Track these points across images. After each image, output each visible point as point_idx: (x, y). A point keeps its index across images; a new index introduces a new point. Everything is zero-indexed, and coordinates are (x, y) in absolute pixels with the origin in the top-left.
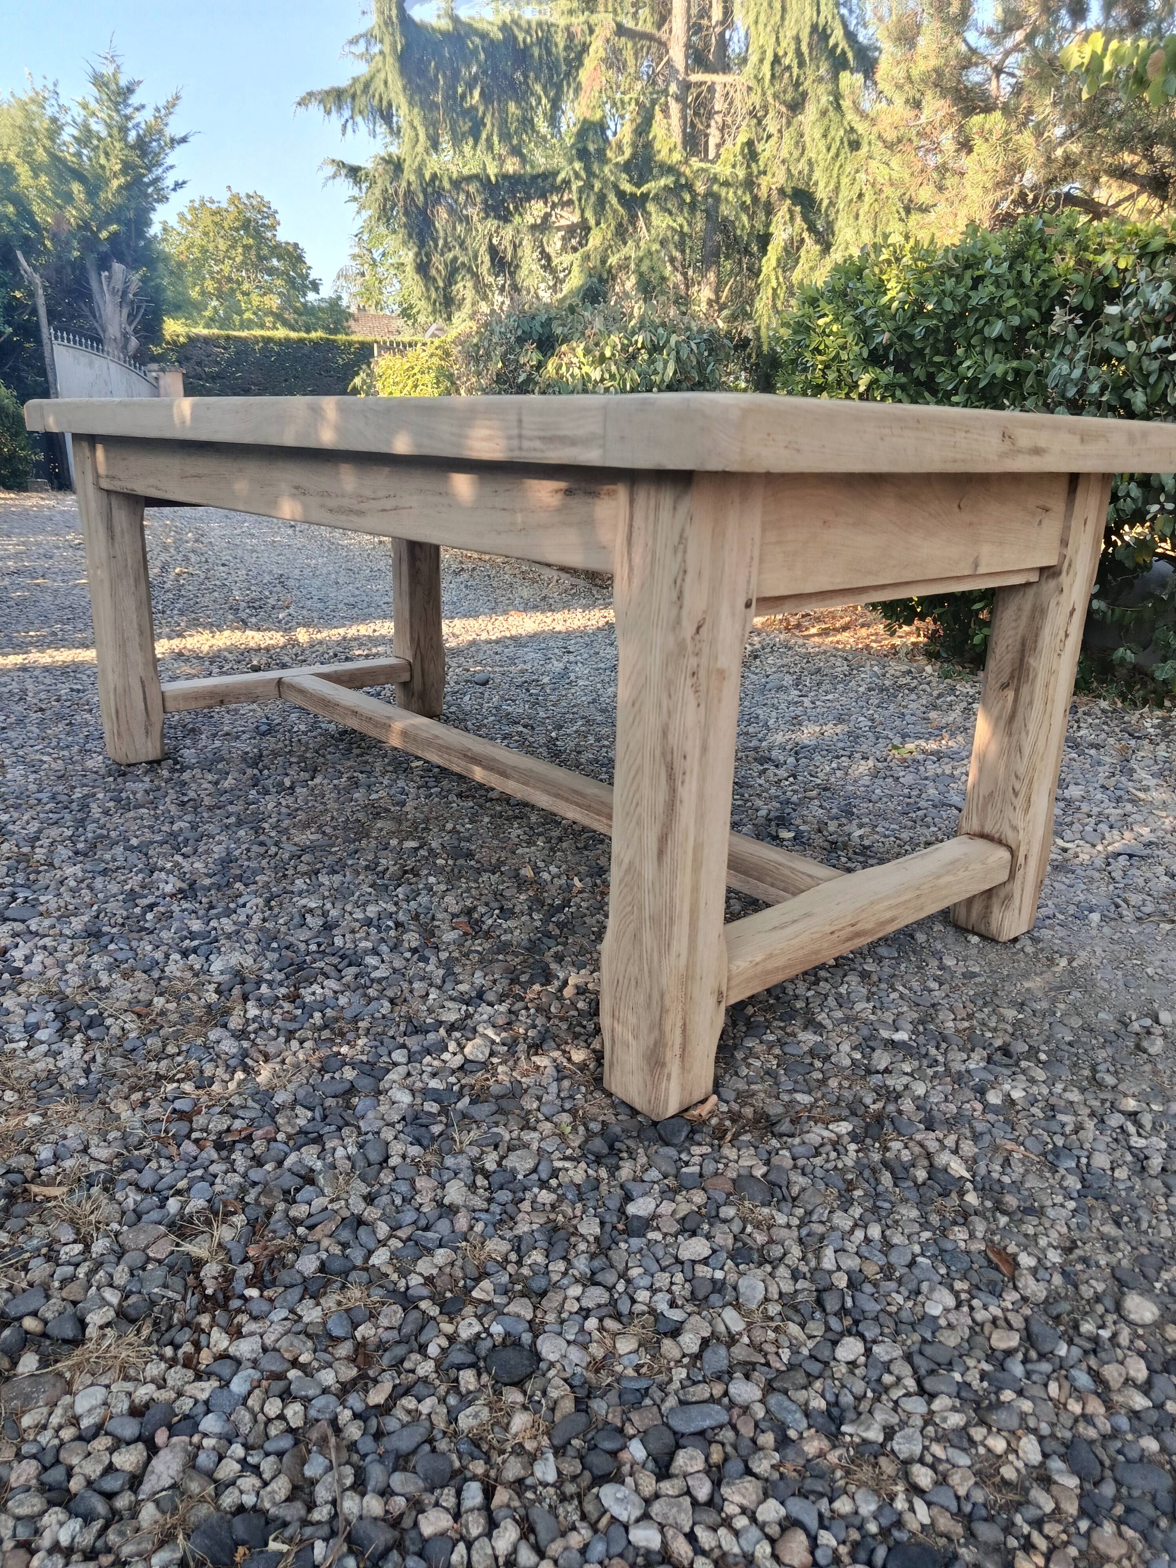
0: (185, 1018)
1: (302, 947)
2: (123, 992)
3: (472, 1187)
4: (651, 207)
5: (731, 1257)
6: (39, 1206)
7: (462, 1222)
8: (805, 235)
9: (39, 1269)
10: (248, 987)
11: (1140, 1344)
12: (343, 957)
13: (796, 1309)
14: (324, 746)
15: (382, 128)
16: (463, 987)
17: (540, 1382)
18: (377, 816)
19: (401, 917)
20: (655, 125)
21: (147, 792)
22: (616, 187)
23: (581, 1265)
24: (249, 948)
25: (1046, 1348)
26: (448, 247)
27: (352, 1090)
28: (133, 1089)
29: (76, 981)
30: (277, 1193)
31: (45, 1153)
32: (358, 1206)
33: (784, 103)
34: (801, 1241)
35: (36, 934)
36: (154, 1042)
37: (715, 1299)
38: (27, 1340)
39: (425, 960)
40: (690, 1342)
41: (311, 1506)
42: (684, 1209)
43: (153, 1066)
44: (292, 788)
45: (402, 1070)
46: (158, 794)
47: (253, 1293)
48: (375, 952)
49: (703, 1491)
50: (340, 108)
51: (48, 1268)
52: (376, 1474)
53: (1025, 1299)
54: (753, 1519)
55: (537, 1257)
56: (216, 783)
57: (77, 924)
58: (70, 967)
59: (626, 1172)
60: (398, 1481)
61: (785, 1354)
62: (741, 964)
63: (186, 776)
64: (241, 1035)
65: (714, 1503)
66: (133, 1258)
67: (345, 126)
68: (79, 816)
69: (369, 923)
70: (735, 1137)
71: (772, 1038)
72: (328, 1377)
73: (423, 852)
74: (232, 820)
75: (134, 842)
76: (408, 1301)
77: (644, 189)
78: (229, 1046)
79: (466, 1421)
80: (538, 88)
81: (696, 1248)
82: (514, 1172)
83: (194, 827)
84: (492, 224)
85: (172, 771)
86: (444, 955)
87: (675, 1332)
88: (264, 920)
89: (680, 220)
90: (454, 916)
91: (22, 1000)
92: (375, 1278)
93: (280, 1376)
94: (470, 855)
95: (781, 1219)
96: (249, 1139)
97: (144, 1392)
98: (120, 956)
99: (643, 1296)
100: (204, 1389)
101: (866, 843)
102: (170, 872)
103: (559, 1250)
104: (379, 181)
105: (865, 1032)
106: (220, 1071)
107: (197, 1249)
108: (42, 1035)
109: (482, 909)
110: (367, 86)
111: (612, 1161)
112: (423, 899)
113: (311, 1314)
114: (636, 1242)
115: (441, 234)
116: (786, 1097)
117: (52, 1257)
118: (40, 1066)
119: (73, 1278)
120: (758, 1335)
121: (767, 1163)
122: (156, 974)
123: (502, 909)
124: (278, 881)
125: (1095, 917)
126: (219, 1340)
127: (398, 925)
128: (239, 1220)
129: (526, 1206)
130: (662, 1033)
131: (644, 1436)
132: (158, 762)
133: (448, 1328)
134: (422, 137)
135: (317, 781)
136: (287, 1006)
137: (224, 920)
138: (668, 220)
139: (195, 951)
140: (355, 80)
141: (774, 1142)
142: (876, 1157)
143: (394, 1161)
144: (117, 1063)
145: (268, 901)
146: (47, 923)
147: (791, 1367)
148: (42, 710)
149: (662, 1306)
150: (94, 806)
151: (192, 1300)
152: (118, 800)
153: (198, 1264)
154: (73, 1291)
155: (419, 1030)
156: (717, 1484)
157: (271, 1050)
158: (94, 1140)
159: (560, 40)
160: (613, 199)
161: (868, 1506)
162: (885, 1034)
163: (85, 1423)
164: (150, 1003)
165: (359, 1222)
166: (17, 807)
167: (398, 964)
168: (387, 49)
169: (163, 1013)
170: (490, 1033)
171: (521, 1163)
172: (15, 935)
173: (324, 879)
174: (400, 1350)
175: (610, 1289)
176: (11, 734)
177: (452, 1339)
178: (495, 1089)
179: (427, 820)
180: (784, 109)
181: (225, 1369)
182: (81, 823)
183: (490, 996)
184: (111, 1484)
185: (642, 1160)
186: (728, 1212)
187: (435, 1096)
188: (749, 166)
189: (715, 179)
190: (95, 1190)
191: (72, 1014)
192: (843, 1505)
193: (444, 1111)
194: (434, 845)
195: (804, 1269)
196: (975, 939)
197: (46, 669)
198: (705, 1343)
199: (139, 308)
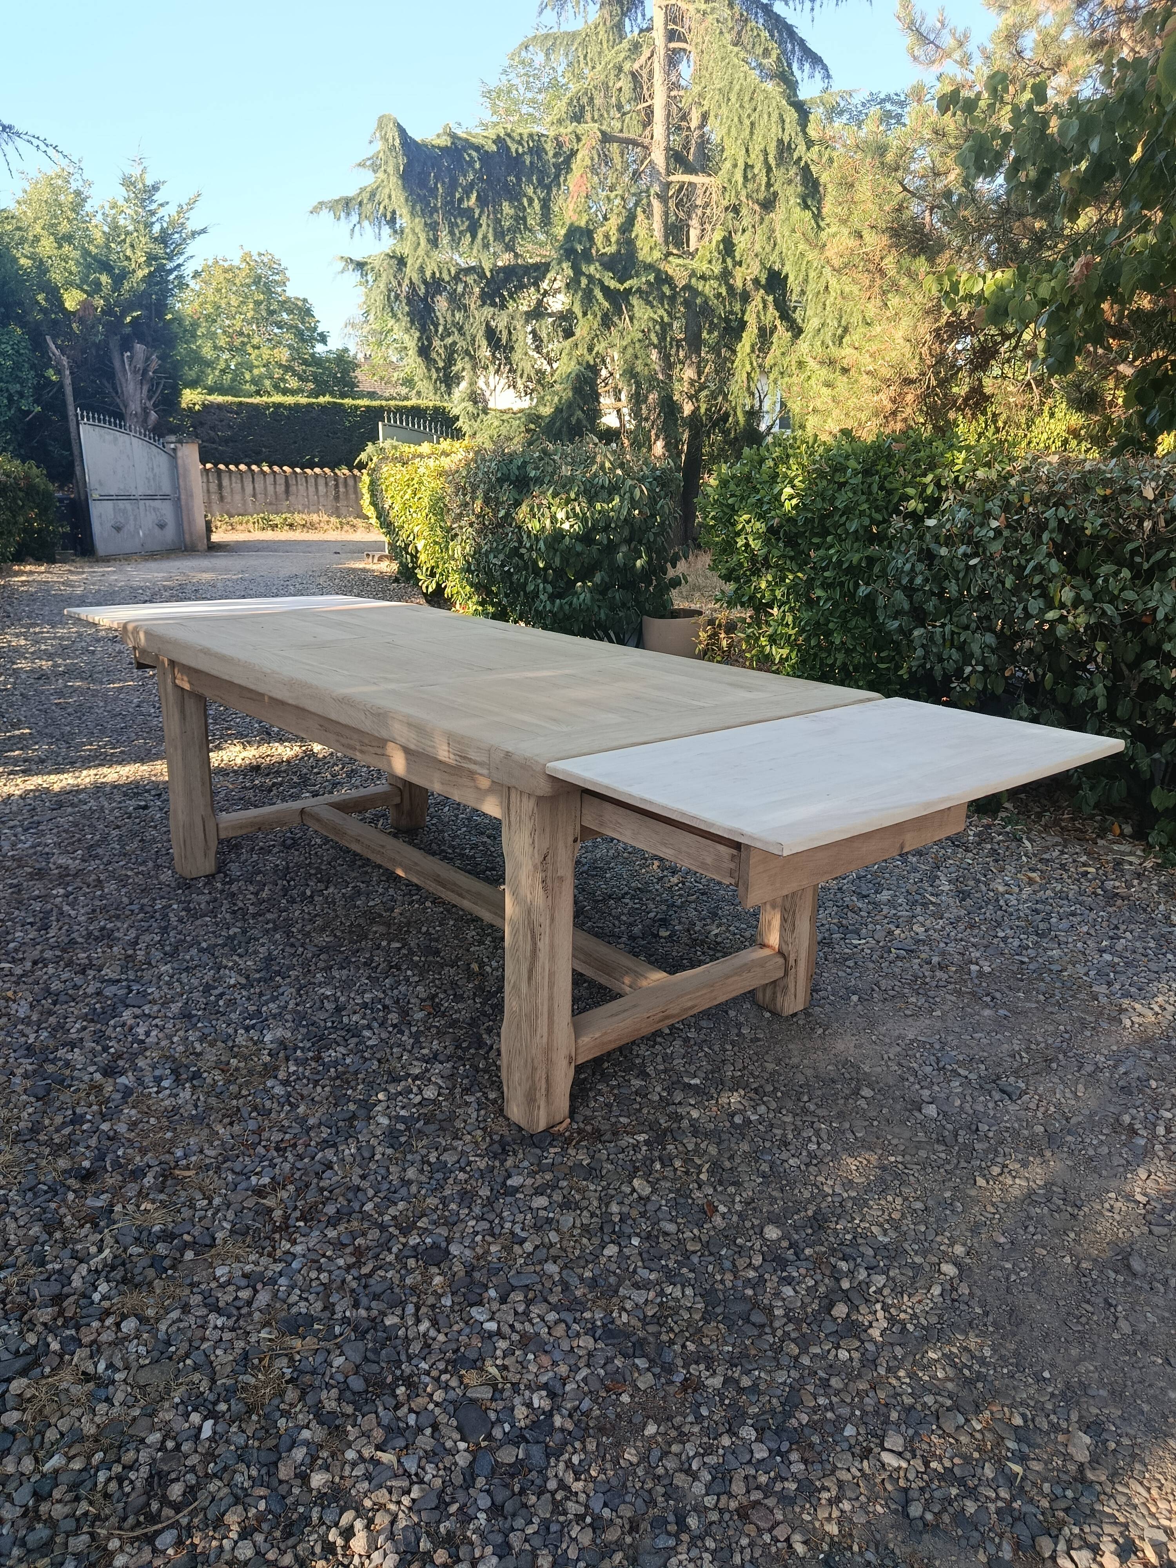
0: (251, 1073)
1: (322, 1023)
2: (211, 1056)
3: (421, 1171)
4: (635, 301)
5: (560, 1206)
6: (181, 1182)
7: (414, 1189)
8: (778, 322)
9: (186, 1213)
10: (289, 1052)
11: (765, 1249)
12: (348, 1031)
13: (588, 1231)
14: (335, 859)
15: (386, 230)
16: (425, 1051)
17: (448, 1263)
18: (373, 921)
19: (387, 1002)
20: (637, 226)
21: (208, 903)
22: (601, 282)
23: (477, 1210)
24: (288, 1025)
25: (714, 1250)
26: (448, 333)
27: (354, 1117)
28: (224, 1116)
29: (181, 1048)
30: (312, 1174)
31: (179, 1153)
32: (356, 1181)
33: (757, 201)
34: (600, 1199)
35: (149, 1016)
36: (233, 1088)
37: (546, 1227)
38: (186, 1245)
39: (402, 1033)
40: (528, 1247)
41: (333, 1313)
42: (539, 1181)
43: (234, 1102)
44: (312, 897)
45: (384, 1104)
46: (216, 904)
47: (302, 1224)
48: (369, 1027)
49: (521, 1308)
50: (348, 214)
51: (191, 1212)
52: (364, 1301)
53: (714, 1227)
54: (543, 1320)
55: (453, 1206)
56: (256, 894)
57: (175, 1008)
58: (175, 1039)
59: (509, 1163)
60: (374, 1304)
61: (577, 1252)
62: (585, 1040)
63: (234, 888)
64: (285, 1083)
65: (526, 1313)
66: (236, 1206)
67: (353, 230)
68: (163, 924)
69: (365, 1005)
70: (578, 1143)
71: (614, 1083)
72: (341, 1262)
73: (404, 951)
74: (271, 925)
75: (204, 945)
76: (383, 1228)
77: (627, 285)
78: (279, 1090)
79: (409, 1281)
80: (530, 191)
81: (542, 1201)
82: (446, 1163)
83: (244, 932)
84: (488, 311)
85: (224, 883)
86: (414, 1029)
87: (522, 1242)
88: (297, 1005)
89: (661, 312)
90: (423, 1000)
91: (149, 1061)
92: (365, 1216)
93: (318, 1261)
94: (437, 953)
95: (592, 1187)
96: (294, 1146)
97: (248, 1268)
98: (206, 1031)
99: (508, 1225)
100: (279, 1267)
101: (719, 939)
102: (231, 969)
103: (466, 1203)
104: (384, 275)
105: (675, 1079)
106: (275, 1105)
107: (269, 1202)
108: (165, 1083)
109: (441, 996)
110: (373, 195)
111: (503, 1157)
112: (403, 988)
113: (332, 1234)
114: (509, 1199)
115: (442, 321)
116: (613, 1120)
117: (192, 1206)
118: (167, 1103)
119: (205, 1217)
120: (565, 1243)
121: (592, 1157)
122: (230, 1044)
123: (455, 995)
124: (305, 975)
125: (855, 998)
126: (286, 1245)
127: (385, 1007)
128: (291, 1188)
129: (451, 1181)
130: (533, 1082)
131: (496, 1287)
132: (213, 876)
133: (403, 1240)
134: (423, 242)
135: (331, 890)
136: (313, 1064)
137: (271, 1005)
138: (650, 312)
139: (253, 1027)
140: (362, 190)
141: (600, 1146)
142: (656, 1154)
143: (377, 1157)
144: (213, 1101)
145: (298, 990)
146: (155, 1008)
147: (579, 1258)
148: (118, 827)
149: (517, 1230)
150: (171, 915)
151: (269, 1228)
152: (187, 910)
153: (270, 1210)
154: (206, 1223)
155: (397, 1080)
156: (528, 1306)
157: (305, 1092)
158: (206, 1146)
159: (550, 148)
160: (598, 294)
161: (599, 1315)
162: (686, 1080)
163: (222, 1280)
164: (228, 1063)
165: (359, 1189)
166: (118, 917)
167: (384, 1035)
168: (391, 170)
169: (237, 1069)
170: (439, 1081)
171: (449, 1158)
172: (136, 1017)
173: (336, 973)
174: (378, 1250)
175: (491, 1222)
176: (100, 851)
177: (404, 1245)
178: (440, 1116)
179: (408, 924)
180: (757, 207)
181: (289, 1258)
182: (165, 930)
183: (441, 1057)
184: (239, 1303)
185: (521, 1156)
186: (564, 1183)
187: (403, 1120)
188: (724, 261)
189: (693, 274)
190: (211, 1173)
191: (182, 1070)
192: (587, 1315)
193: (408, 1129)
194: (412, 944)
195: (598, 1212)
196: (767, 1015)
197: (115, 787)
198: (537, 1247)
199: (158, 384)
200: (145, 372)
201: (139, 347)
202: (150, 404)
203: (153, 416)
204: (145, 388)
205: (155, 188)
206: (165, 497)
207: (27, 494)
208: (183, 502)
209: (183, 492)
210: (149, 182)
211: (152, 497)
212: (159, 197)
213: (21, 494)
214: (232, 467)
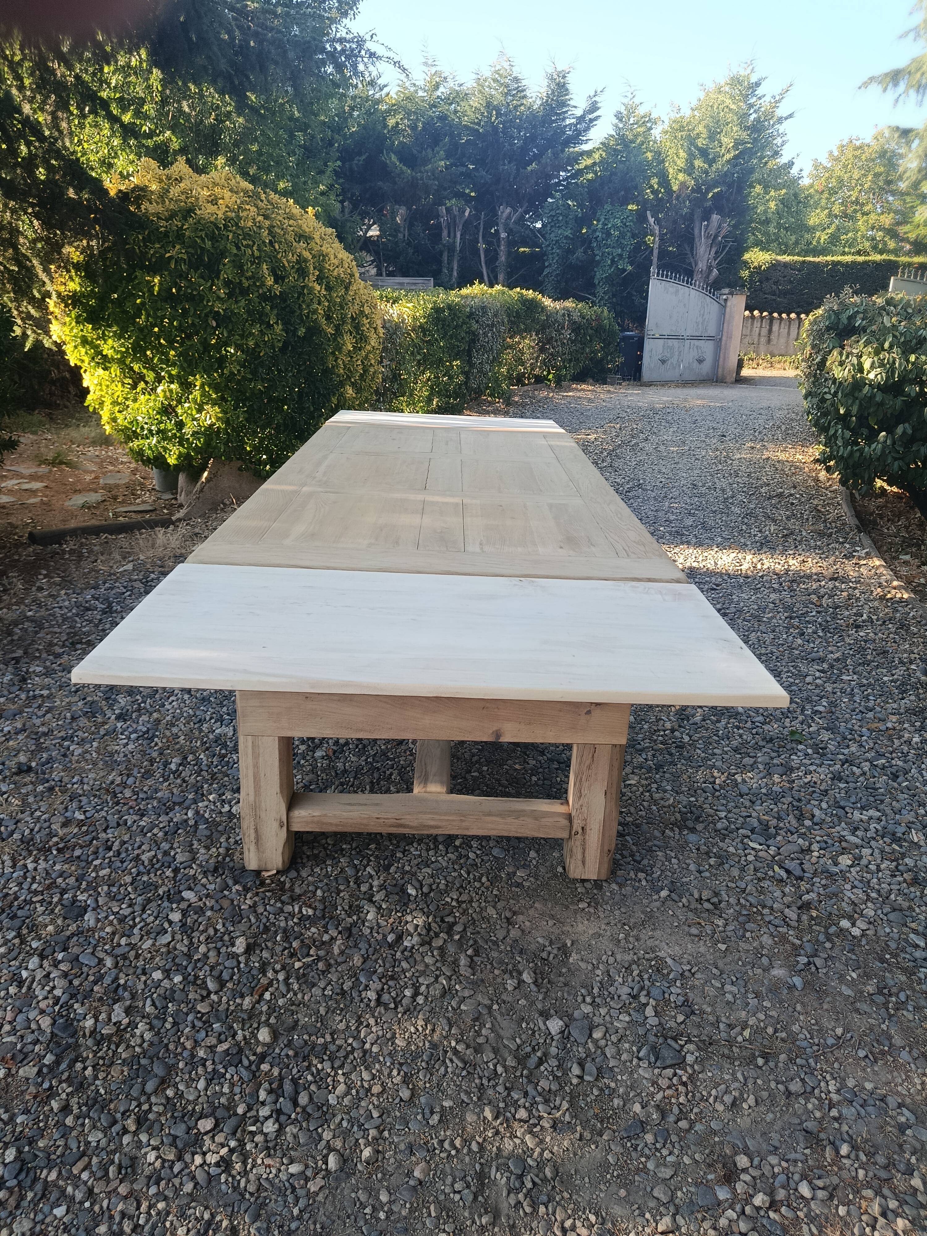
6: (50, 796)
11: (242, 1043)
17: (72, 922)
23: (140, 900)
27: (182, 803)
30: (105, 827)
34: (210, 937)
42: (199, 903)
47: (55, 852)
49: (54, 975)
50: (896, 85)
54: (51, 991)
55: (131, 889)
59: (205, 880)
62: (300, 813)
65: (51, 980)
66: (47, 824)
72: (34, 886)
76: (82, 879)
79: (42, 919)
87: (126, 936)
93: (26, 878)
100: (9, 870)
107: (62, 831)
113: (57, 867)
114: (166, 904)
117: (32, 813)
120: (146, 953)
122: (197, 726)
126: (30, 860)
128: (84, 828)
131: (68, 953)
133: (78, 893)
140: (911, 61)
149: (138, 926)
151: (40, 845)
153: (56, 836)
154: (23, 825)
156: (60, 976)
161: (81, 1011)
164: (177, 738)
171: (182, 858)
174: (59, 891)
177: (74, 897)
185: (218, 880)
187: (200, 819)
191: (151, 731)
192: (76, 1006)
193: (193, 826)
198: (129, 944)
199: (725, 247)
200: (716, 236)
201: (715, 217)
202: (714, 263)
203: (715, 272)
204: (714, 250)
205: (758, 84)
206: (710, 338)
207: (596, 331)
208: (723, 343)
209: (725, 334)
210: (753, 79)
211: (698, 338)
212: (759, 91)
213: (590, 331)
214: (784, 316)
